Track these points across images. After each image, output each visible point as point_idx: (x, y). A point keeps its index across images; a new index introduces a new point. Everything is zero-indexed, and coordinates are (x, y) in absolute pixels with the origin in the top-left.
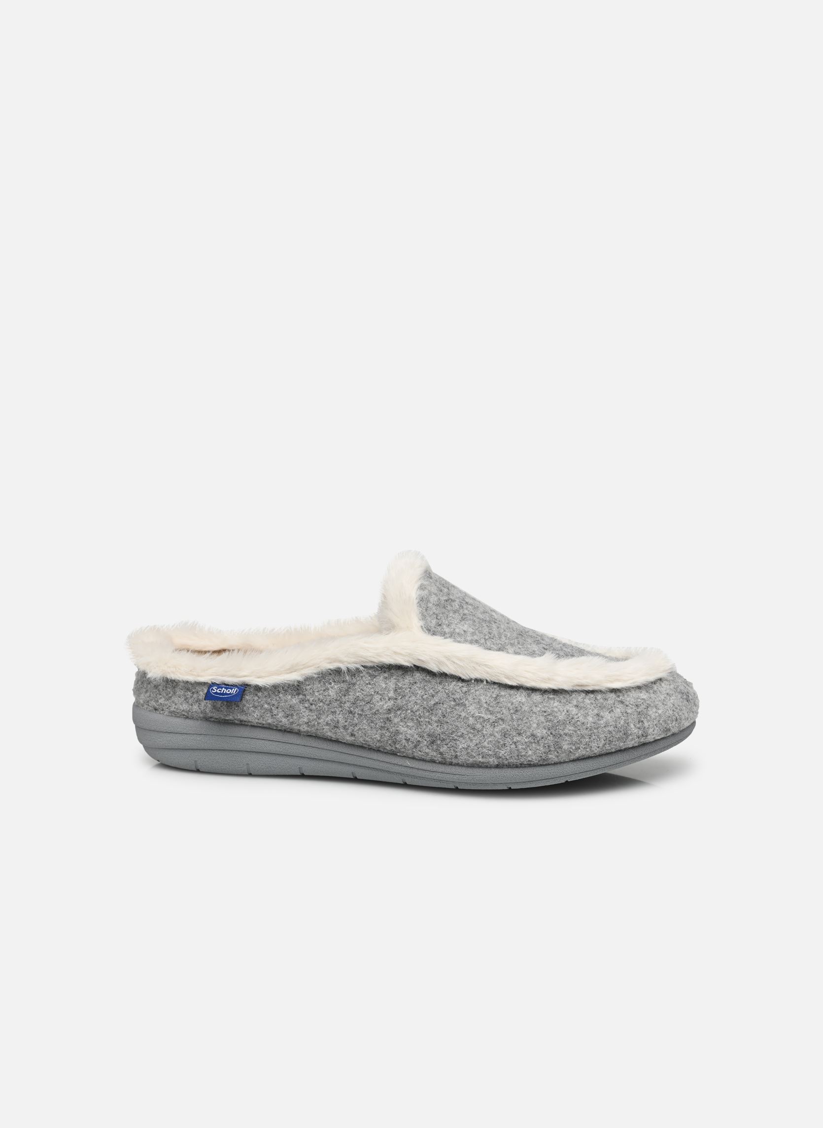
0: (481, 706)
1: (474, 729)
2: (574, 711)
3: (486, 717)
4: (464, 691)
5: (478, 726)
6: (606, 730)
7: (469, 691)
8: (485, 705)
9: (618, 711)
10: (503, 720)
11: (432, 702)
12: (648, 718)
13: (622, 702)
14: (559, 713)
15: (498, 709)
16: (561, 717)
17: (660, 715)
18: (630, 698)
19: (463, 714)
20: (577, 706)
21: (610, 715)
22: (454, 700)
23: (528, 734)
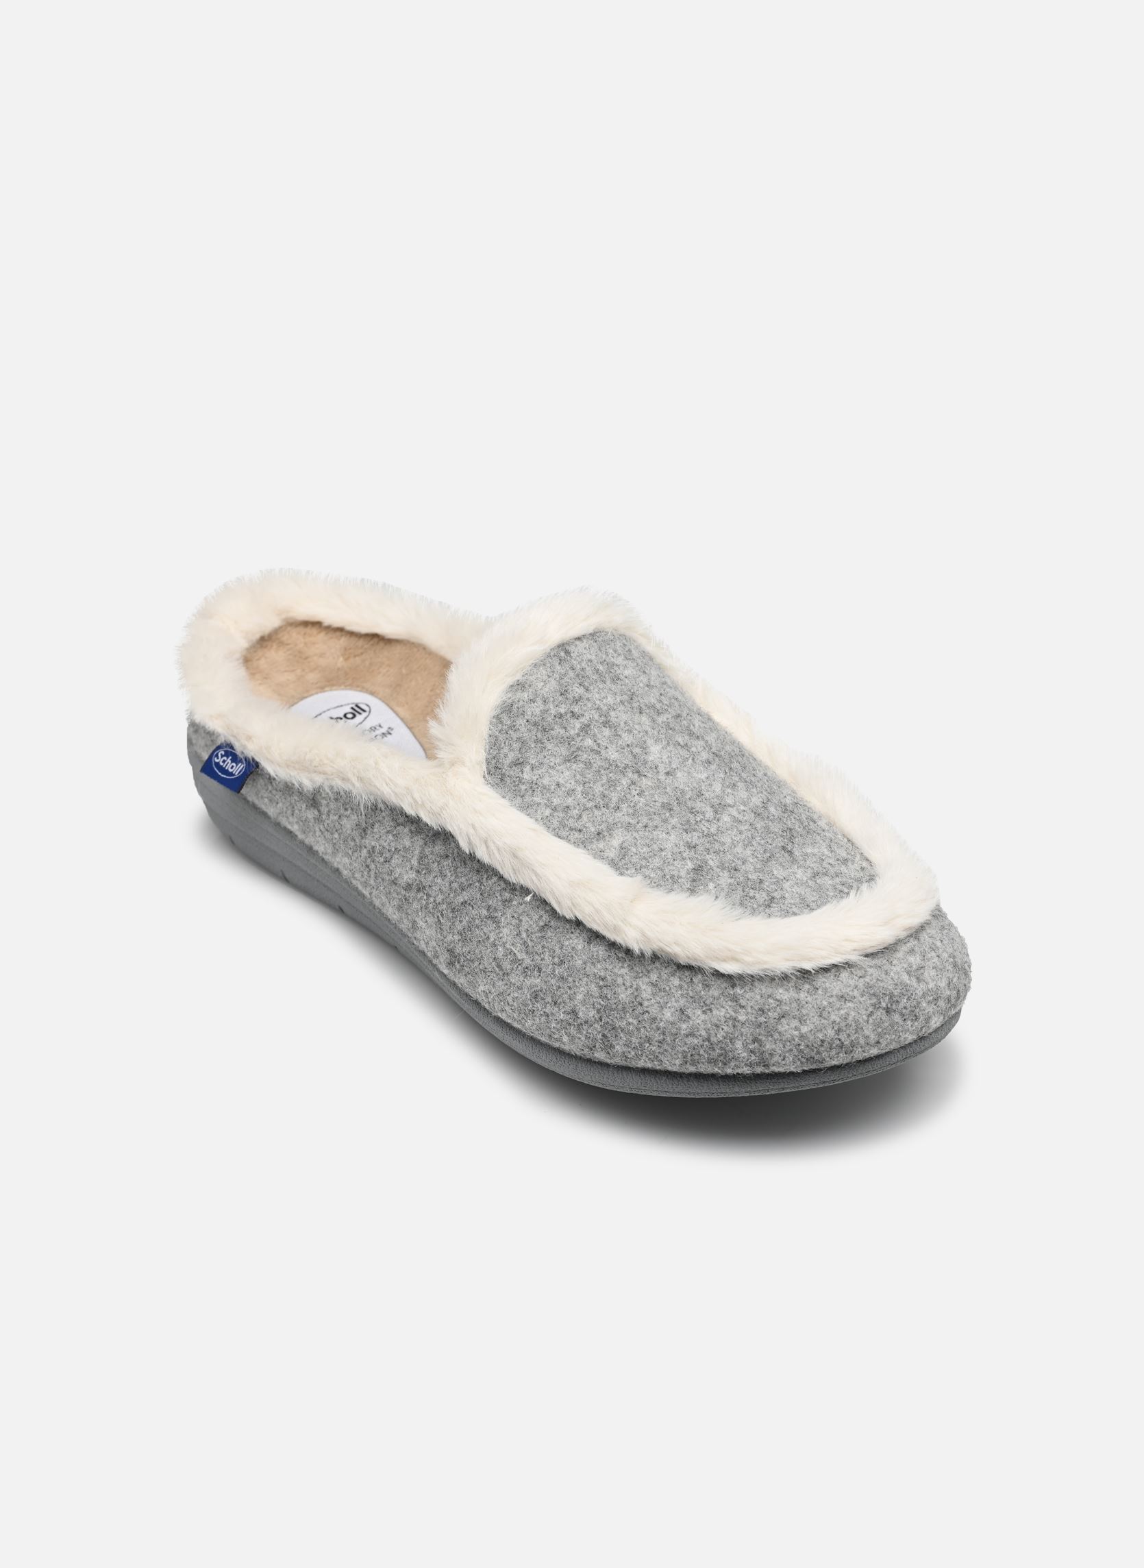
0: (519, 934)
1: (499, 966)
2: (646, 991)
3: (519, 956)
4: (504, 898)
5: (507, 966)
6: (690, 1040)
7: (510, 900)
8: (524, 935)
9: (719, 1013)
10: (540, 970)
11: (460, 899)
12: (776, 1036)
13: (735, 999)
14: (623, 988)
15: (539, 949)
16: (624, 996)
17: (802, 1036)
18: (752, 997)
19: (493, 937)
20: (654, 985)
21: (703, 1017)
22: (489, 908)
23: (567, 1008)
